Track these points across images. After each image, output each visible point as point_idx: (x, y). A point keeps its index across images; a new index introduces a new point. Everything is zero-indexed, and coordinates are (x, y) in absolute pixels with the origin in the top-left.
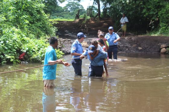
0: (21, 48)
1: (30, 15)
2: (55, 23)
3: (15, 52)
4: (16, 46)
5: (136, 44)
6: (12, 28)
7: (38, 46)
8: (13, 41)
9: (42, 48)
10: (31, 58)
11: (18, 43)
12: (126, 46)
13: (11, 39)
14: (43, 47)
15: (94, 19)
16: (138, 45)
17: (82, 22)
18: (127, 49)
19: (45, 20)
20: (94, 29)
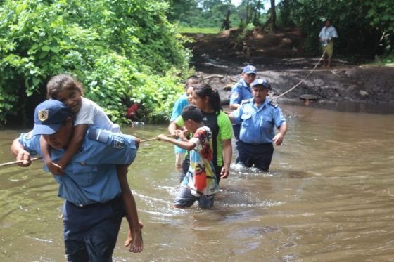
0: (129, 94)
1: (140, 26)
2: (187, 42)
3: (120, 102)
4: (121, 91)
5: (355, 83)
6: (111, 54)
7: (163, 90)
8: (114, 81)
9: (172, 94)
10: (151, 114)
11: (124, 84)
12: (334, 87)
13: (111, 77)
14: (173, 92)
15: (263, 29)
16: (358, 85)
17: (236, 37)
18: (337, 95)
19: (169, 37)
20: (262, 50)
